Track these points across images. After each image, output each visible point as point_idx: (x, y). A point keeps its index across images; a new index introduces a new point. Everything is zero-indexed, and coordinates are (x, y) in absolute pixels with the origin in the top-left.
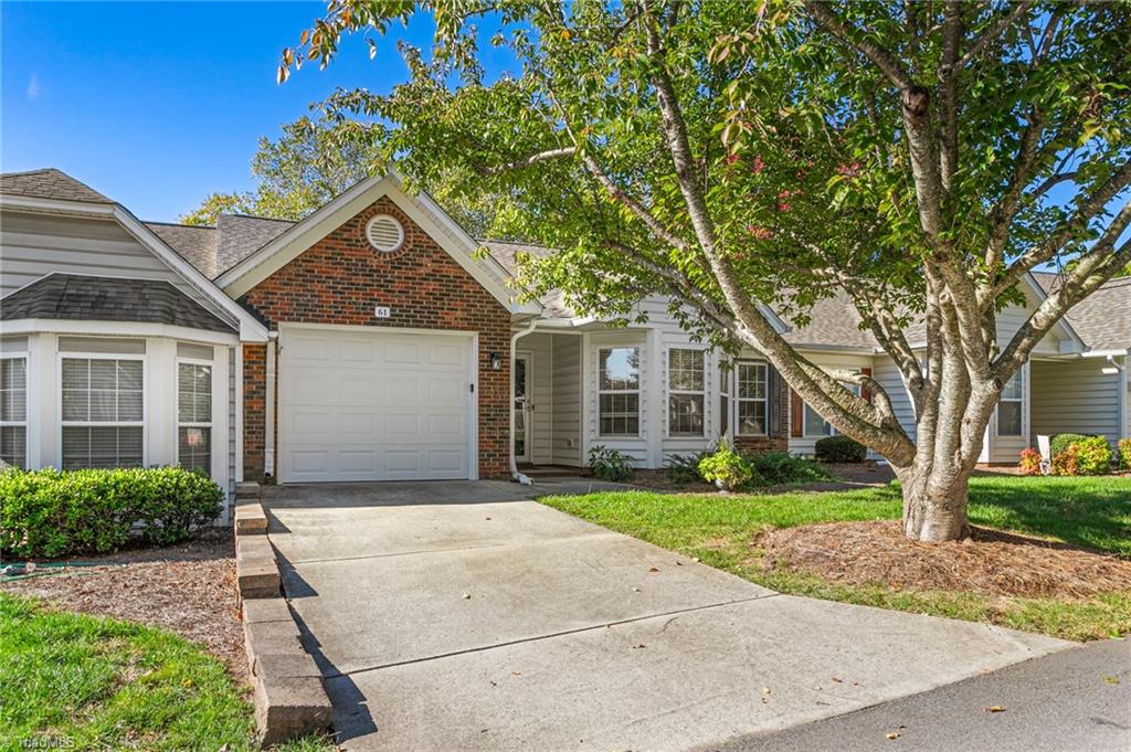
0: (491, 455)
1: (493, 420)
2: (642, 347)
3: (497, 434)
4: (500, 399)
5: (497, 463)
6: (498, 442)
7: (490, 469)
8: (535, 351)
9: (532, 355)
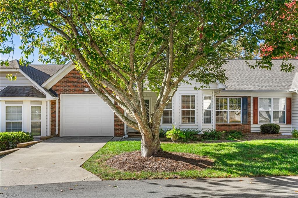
3: (120, 123)
5: (120, 132)
6: (120, 126)
7: (118, 133)
8: (152, 97)
9: (151, 98)
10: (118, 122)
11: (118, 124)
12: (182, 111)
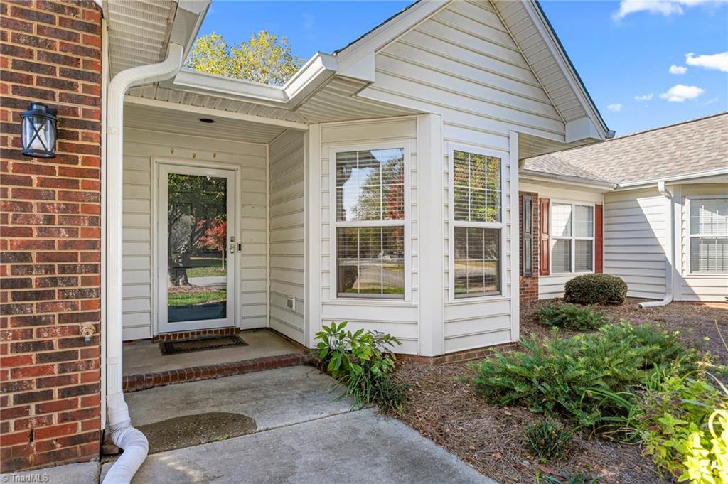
0: (31, 397)
1: (38, 295)
2: (409, 146)
3: (55, 335)
4: (64, 236)
5: (55, 415)
6: (58, 357)
7: (31, 436)
8: (242, 167)
9: (238, 173)
10: (36, 321)
11: (38, 346)
12: (456, 229)
